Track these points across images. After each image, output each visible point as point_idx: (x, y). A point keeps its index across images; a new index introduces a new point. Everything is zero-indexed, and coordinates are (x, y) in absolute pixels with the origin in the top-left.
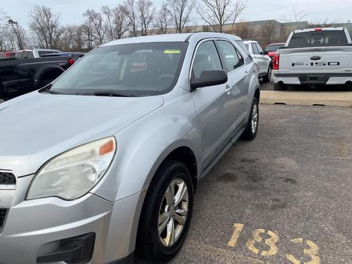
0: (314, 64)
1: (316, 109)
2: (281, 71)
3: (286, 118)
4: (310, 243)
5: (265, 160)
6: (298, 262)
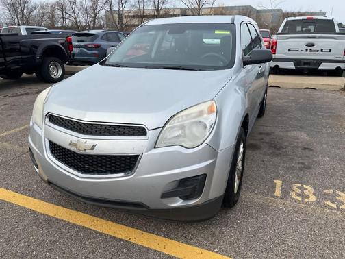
1: (308, 91)
2: (278, 55)
3: (285, 99)
4: (340, 193)
6: (335, 206)
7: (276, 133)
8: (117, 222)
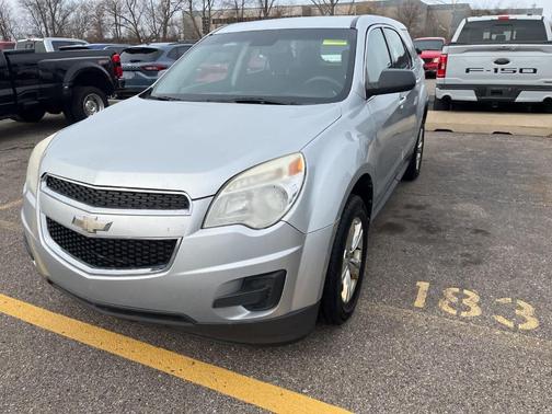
0: (499, 70)
1: (498, 138)
2: (448, 79)
3: (457, 150)
4: (522, 303)
5: (438, 206)
6: (511, 325)
7: (434, 207)
8: (157, 344)
